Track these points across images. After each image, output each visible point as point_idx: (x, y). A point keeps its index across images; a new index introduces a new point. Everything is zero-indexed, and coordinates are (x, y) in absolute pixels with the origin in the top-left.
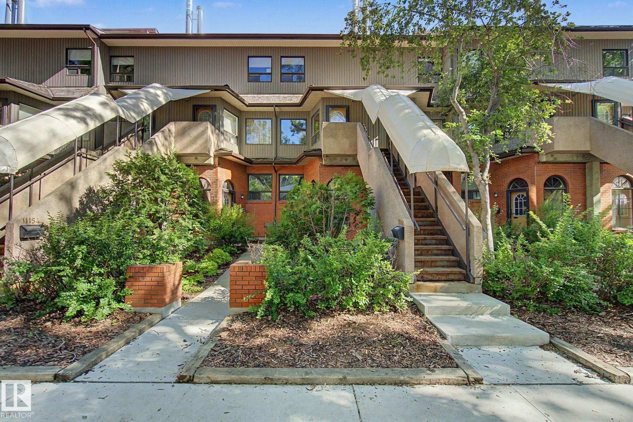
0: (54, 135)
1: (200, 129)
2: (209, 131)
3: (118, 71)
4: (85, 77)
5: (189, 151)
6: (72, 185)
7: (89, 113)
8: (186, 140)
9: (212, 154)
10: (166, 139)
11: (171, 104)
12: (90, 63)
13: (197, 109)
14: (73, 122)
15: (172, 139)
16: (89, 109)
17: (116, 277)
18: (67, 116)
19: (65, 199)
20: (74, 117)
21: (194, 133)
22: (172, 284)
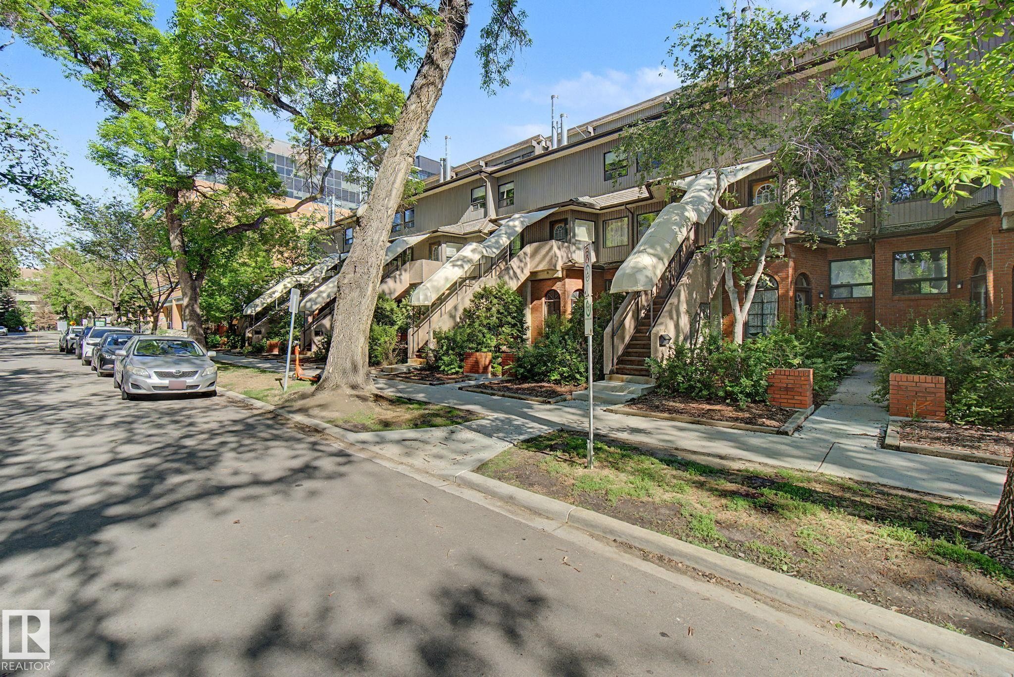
0: (447, 279)
1: (547, 248)
2: (555, 248)
3: (505, 197)
4: (482, 210)
5: (540, 268)
6: (455, 308)
7: (465, 260)
8: (538, 258)
9: (559, 268)
10: (521, 261)
11: (527, 229)
12: (484, 198)
13: (553, 225)
14: (456, 268)
15: (528, 259)
16: (465, 257)
17: (459, 357)
18: (454, 266)
19: (453, 317)
20: (457, 266)
21: (543, 251)
22: (483, 363)
